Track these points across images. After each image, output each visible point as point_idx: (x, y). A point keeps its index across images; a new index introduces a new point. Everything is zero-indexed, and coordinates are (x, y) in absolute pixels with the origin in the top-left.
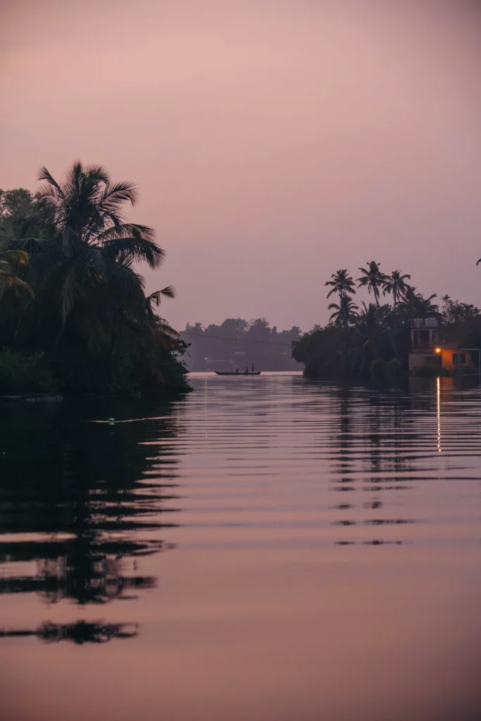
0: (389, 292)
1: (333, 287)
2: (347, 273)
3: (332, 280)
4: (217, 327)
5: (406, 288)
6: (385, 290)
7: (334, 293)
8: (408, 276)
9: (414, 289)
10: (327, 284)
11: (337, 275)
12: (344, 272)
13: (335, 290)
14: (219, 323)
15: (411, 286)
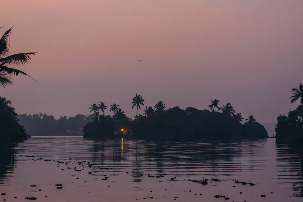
0: (112, 110)
1: (92, 109)
2: (96, 105)
3: (92, 107)
4: (73, 118)
5: (118, 109)
6: (111, 110)
7: (92, 111)
8: (119, 105)
9: (121, 109)
10: (90, 108)
11: (93, 105)
12: (95, 104)
13: (92, 110)
14: (74, 116)
15: (120, 109)
